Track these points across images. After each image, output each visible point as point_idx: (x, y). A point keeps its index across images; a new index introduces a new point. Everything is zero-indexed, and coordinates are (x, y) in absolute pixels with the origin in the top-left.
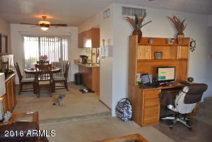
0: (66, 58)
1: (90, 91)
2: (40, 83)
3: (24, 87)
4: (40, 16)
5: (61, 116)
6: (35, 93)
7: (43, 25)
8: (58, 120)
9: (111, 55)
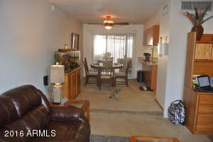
0: (130, 55)
1: (149, 89)
2: (102, 77)
3: (90, 79)
4: (105, 16)
5: (113, 109)
6: (98, 85)
7: (107, 24)
8: (110, 112)
9: (166, 53)
